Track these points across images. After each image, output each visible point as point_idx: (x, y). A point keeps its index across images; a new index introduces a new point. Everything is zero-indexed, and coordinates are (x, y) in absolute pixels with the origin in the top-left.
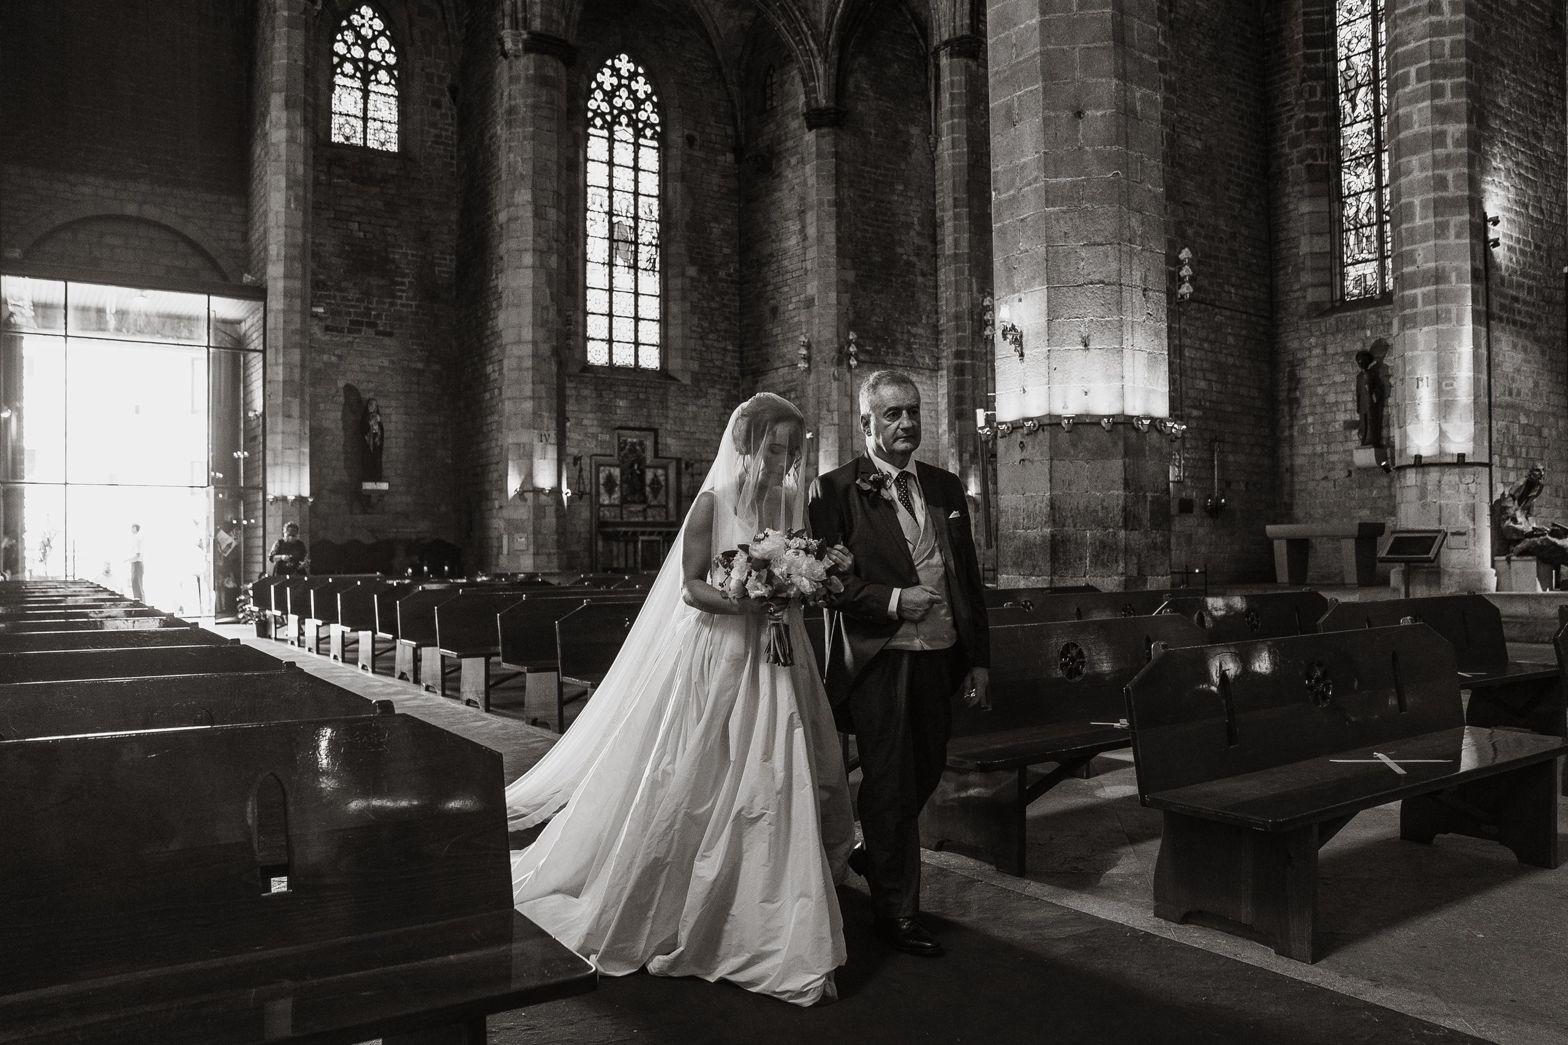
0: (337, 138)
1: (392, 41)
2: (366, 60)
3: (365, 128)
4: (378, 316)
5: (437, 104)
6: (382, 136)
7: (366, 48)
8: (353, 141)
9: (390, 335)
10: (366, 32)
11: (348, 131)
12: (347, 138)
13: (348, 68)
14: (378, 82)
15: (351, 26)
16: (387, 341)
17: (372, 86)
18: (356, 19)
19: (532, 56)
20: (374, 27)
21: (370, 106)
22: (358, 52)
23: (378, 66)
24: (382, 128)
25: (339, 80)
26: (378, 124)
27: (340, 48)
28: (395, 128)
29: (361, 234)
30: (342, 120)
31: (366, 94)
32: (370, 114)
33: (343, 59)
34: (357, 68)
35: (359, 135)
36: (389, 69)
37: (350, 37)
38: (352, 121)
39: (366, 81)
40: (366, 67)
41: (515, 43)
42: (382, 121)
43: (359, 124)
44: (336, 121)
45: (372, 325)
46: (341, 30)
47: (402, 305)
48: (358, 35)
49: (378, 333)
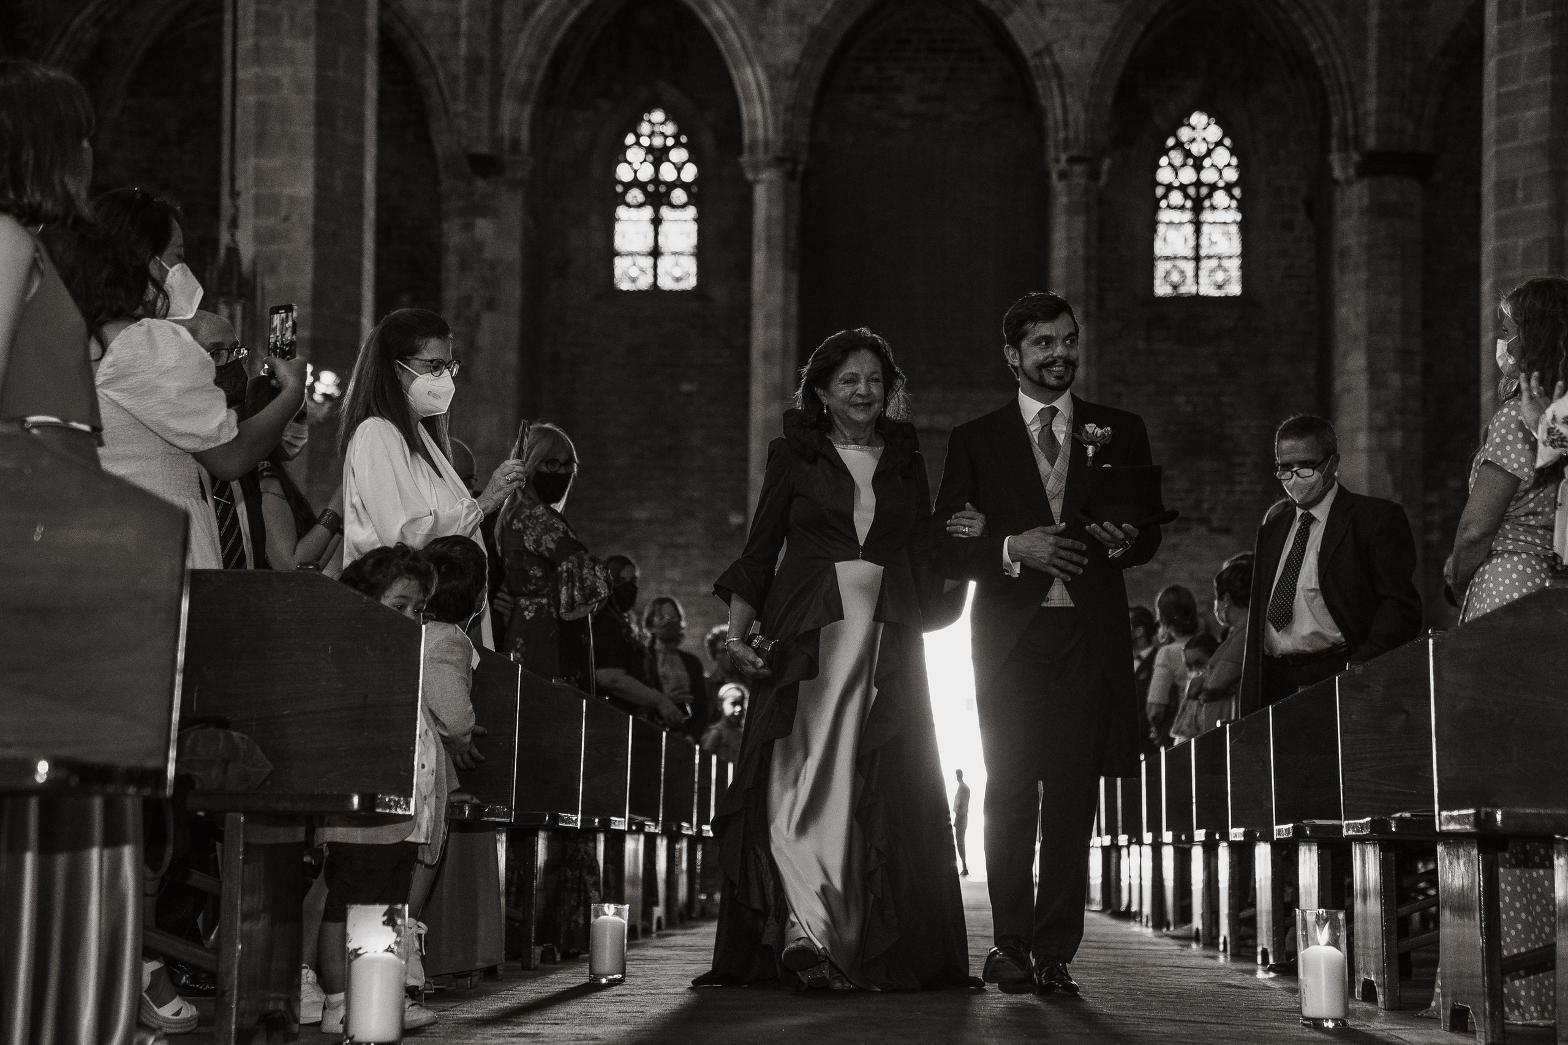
0: (1162, 289)
1: (1233, 152)
2: (1198, 184)
3: (1197, 268)
4: (1212, 509)
5: (1288, 226)
6: (1220, 277)
7: (1198, 167)
8: (1183, 290)
9: (1226, 531)
10: (1199, 149)
11: (1175, 277)
12: (1175, 287)
13: (1176, 198)
14: (1213, 208)
15: (1179, 145)
16: (1223, 540)
17: (1207, 216)
18: (1184, 134)
19: (1366, 181)
20: (1208, 139)
21: (1204, 241)
22: (1187, 175)
23: (1213, 187)
24: (1220, 266)
25: (1164, 216)
26: (1214, 263)
27: (1164, 175)
28: (1236, 263)
29: (1189, 409)
30: (1168, 265)
31: (1198, 225)
32: (1203, 252)
33: (1169, 188)
34: (1187, 196)
35: (1190, 278)
36: (1228, 188)
37: (1177, 157)
38: (1182, 264)
39: (1198, 209)
40: (1198, 192)
41: (1344, 168)
42: (1220, 258)
43: (1189, 267)
44: (1161, 268)
45: (1203, 520)
46: (1166, 152)
47: (1244, 493)
48: (1188, 154)
49: (1212, 530)
